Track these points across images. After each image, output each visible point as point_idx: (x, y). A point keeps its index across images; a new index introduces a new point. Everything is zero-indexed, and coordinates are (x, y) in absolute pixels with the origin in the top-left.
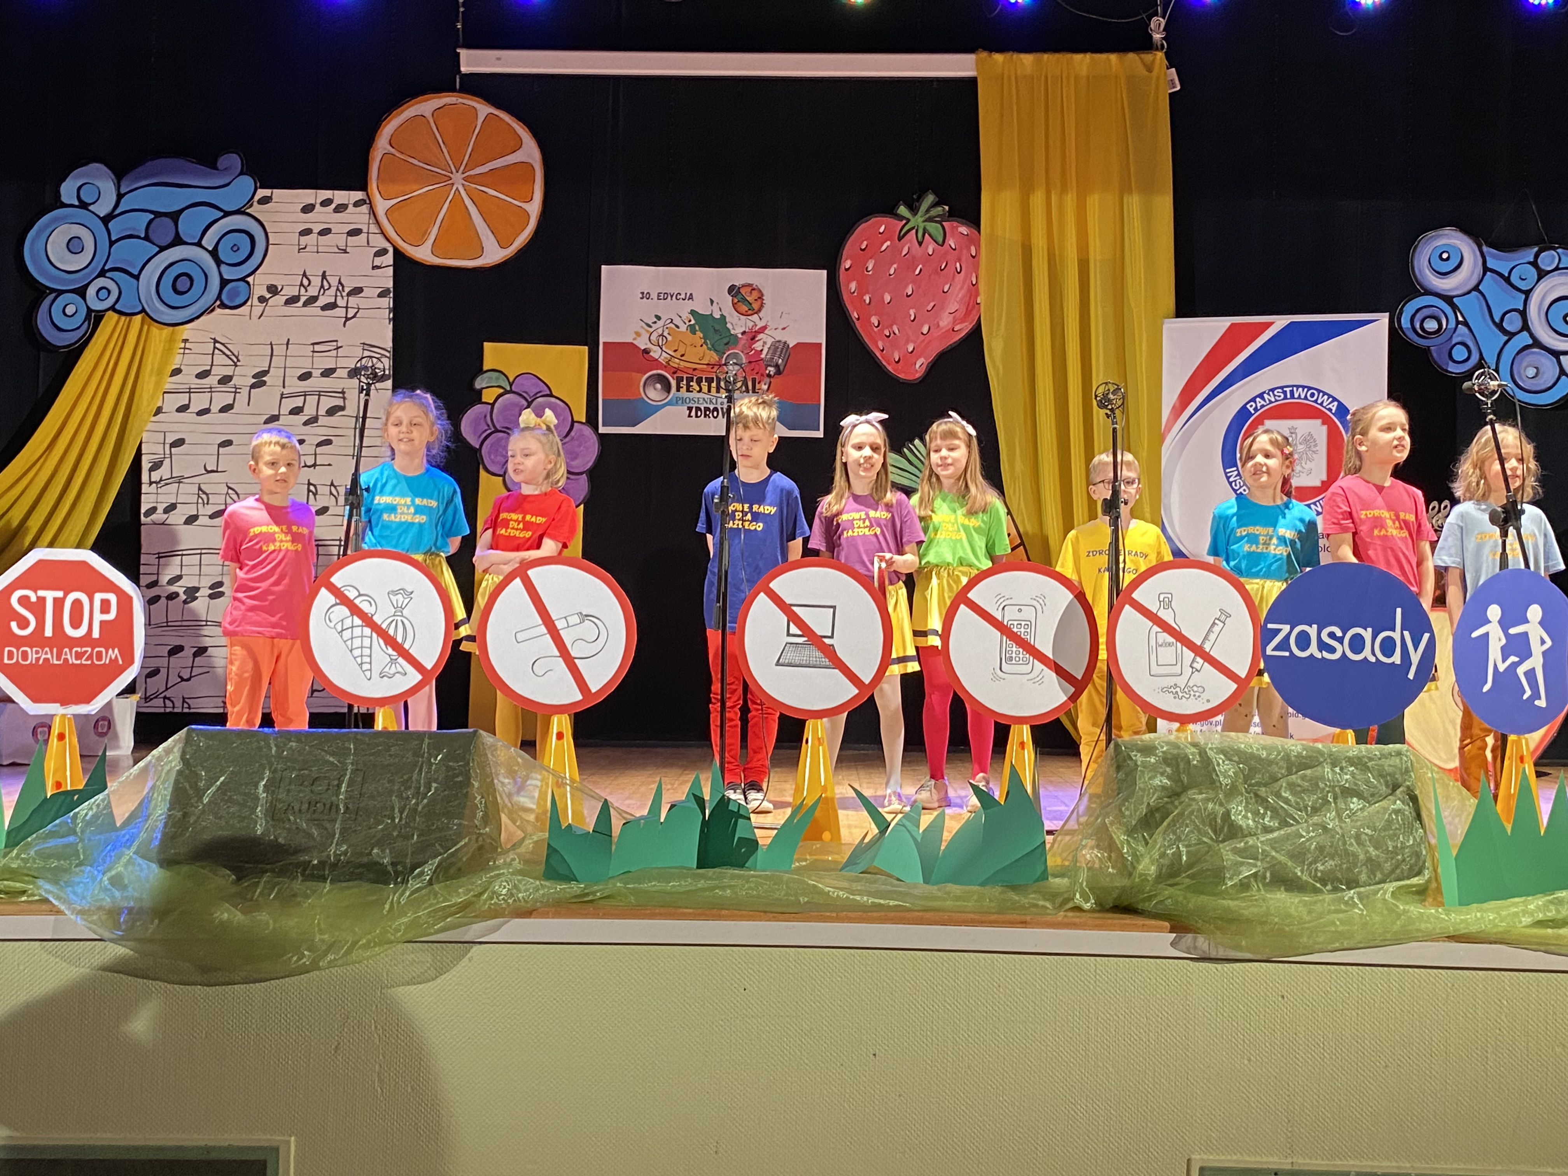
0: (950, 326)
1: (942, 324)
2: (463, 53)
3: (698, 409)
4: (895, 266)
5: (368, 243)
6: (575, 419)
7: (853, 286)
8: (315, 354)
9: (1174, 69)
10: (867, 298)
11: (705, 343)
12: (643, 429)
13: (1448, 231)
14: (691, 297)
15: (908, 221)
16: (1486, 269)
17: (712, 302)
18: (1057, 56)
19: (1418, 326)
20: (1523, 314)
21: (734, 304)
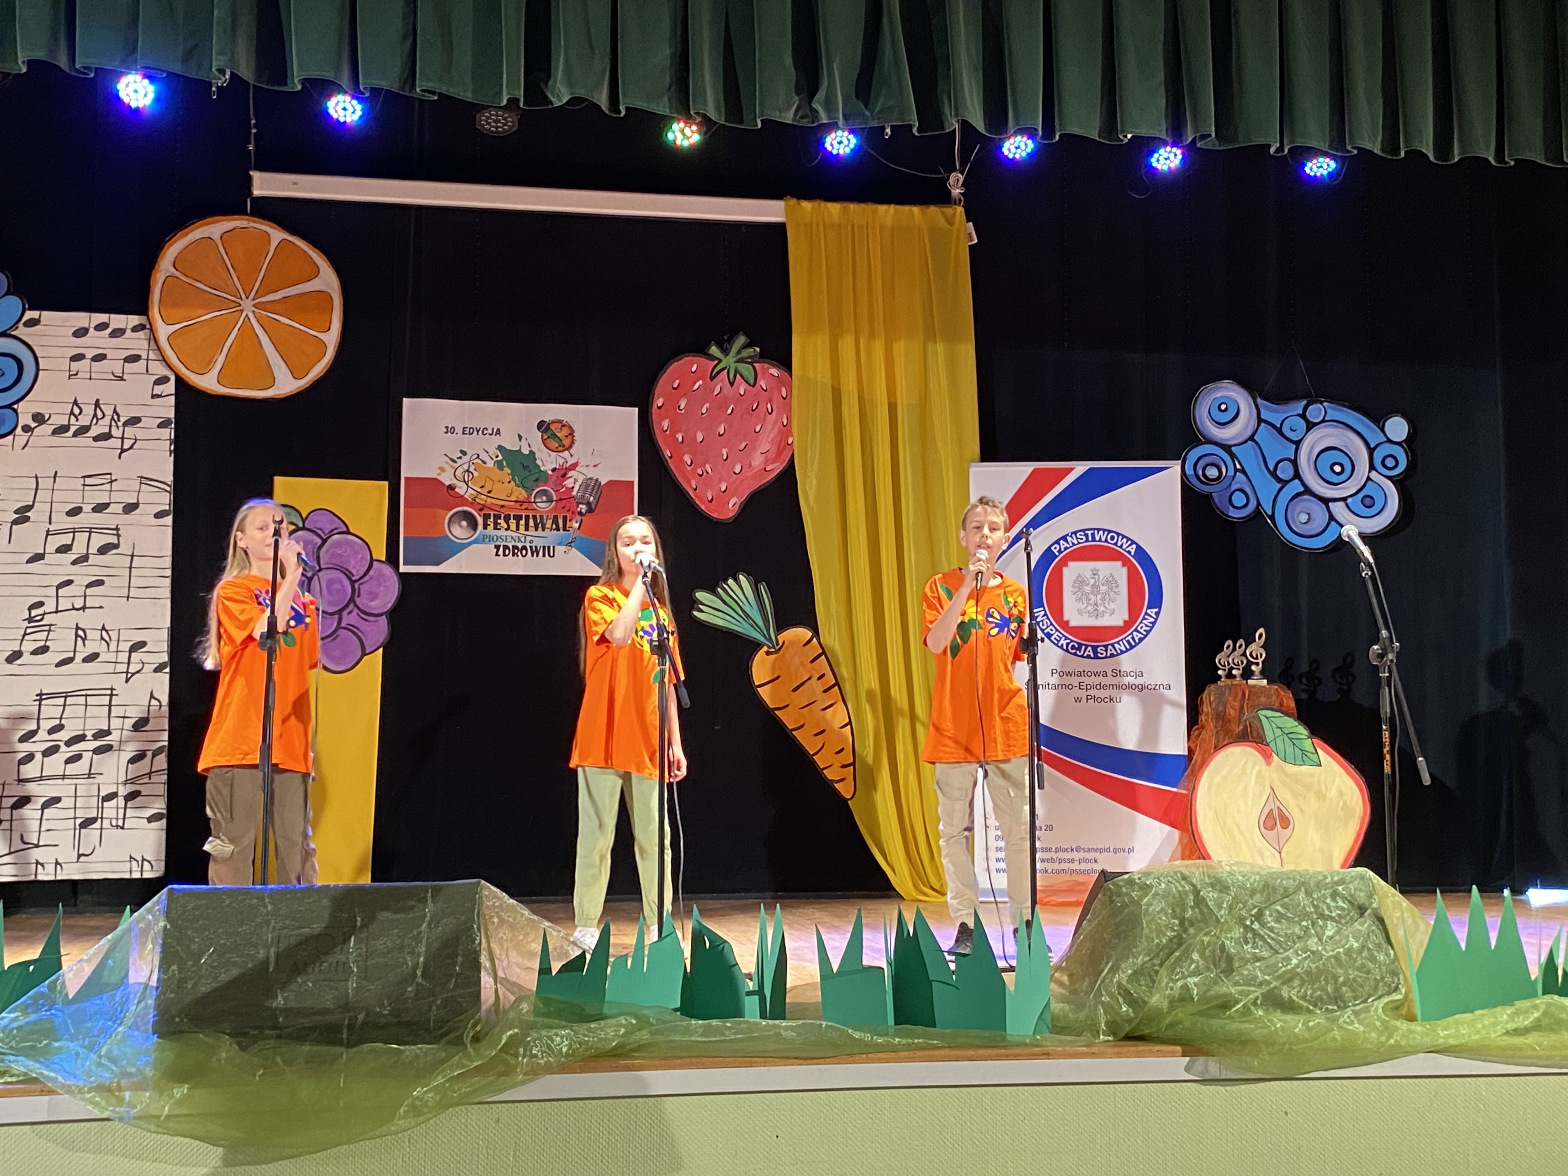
0: (762, 467)
1: (753, 464)
2: (256, 175)
3: (506, 547)
4: (707, 405)
5: (147, 371)
6: (375, 557)
7: (666, 424)
8: (86, 488)
9: (971, 224)
10: (680, 437)
11: (513, 479)
12: (447, 567)
13: (1226, 383)
14: (498, 432)
15: (720, 361)
16: (1260, 420)
17: (520, 437)
18: (863, 205)
19: (1200, 473)
20: (1295, 462)
21: (543, 440)
